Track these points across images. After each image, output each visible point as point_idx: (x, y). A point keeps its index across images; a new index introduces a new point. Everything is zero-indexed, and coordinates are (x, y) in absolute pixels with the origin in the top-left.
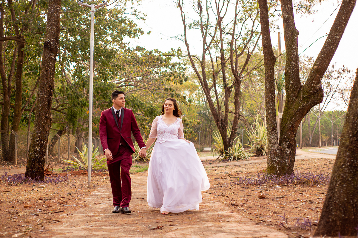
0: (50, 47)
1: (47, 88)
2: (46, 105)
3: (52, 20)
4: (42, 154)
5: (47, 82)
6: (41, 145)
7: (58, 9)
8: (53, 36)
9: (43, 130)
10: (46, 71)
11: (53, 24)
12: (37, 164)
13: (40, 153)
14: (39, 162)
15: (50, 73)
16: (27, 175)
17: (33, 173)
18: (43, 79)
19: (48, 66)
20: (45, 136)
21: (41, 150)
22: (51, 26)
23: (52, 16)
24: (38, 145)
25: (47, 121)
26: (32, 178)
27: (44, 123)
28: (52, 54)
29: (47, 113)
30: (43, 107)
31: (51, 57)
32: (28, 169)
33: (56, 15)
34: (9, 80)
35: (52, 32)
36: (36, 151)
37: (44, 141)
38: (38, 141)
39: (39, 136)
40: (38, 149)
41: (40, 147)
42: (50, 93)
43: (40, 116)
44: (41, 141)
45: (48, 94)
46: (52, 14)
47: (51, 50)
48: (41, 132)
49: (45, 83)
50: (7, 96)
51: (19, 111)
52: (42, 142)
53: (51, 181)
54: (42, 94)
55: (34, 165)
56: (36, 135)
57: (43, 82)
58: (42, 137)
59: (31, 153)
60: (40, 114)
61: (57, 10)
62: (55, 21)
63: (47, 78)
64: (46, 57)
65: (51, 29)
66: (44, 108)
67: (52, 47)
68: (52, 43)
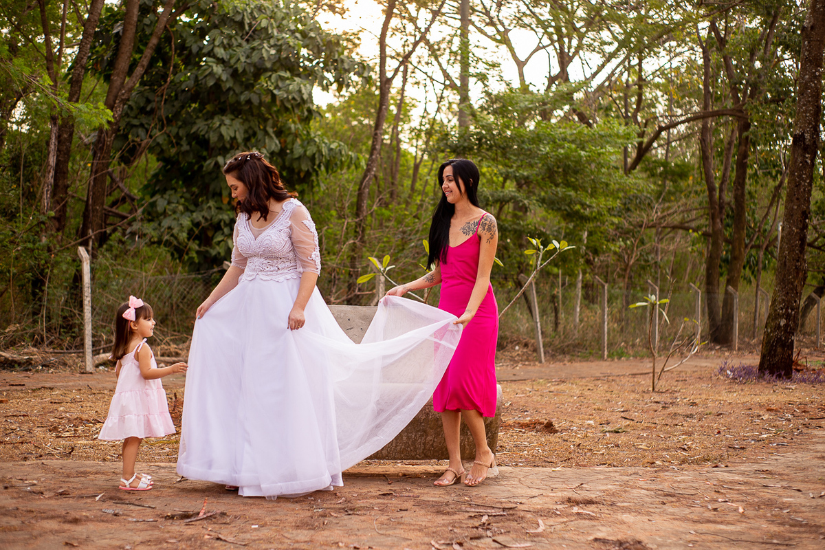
0: (804, 144)
1: (798, 216)
2: (796, 245)
3: (807, 95)
4: (790, 333)
5: (798, 206)
6: (788, 317)
7: (817, 74)
8: (809, 124)
9: (791, 289)
10: (797, 186)
11: (809, 101)
12: (779, 350)
13: (785, 331)
14: (783, 346)
15: (804, 190)
16: (762, 367)
17: (774, 364)
18: (792, 201)
19: (800, 176)
20: (795, 302)
21: (787, 325)
22: (804, 105)
23: (807, 88)
24: (781, 316)
25: (798, 273)
26: (772, 373)
27: (793, 278)
28: (807, 156)
29: (798, 261)
30: (791, 250)
31: (806, 162)
32: (763, 357)
33: (813, 85)
34: (721, 190)
35: (806, 116)
36: (779, 327)
37: (792, 310)
38: (782, 309)
39: (783, 300)
40: (782, 324)
41: (786, 319)
42: (804, 225)
43: (785, 265)
44: (787, 309)
45: (801, 226)
46: (806, 84)
47: (806, 149)
48: (787, 293)
49: (796, 207)
50: (718, 220)
51: (740, 250)
52: (790, 311)
53: (804, 381)
54: (790, 227)
55: (775, 351)
56: (779, 299)
57: (791, 205)
58: (789, 302)
59: (769, 331)
60: (785, 262)
61: (815, 77)
62: (812, 96)
63: (798, 199)
64: (796, 162)
65: (805, 112)
66: (794, 251)
67: (807, 142)
68: (807, 136)
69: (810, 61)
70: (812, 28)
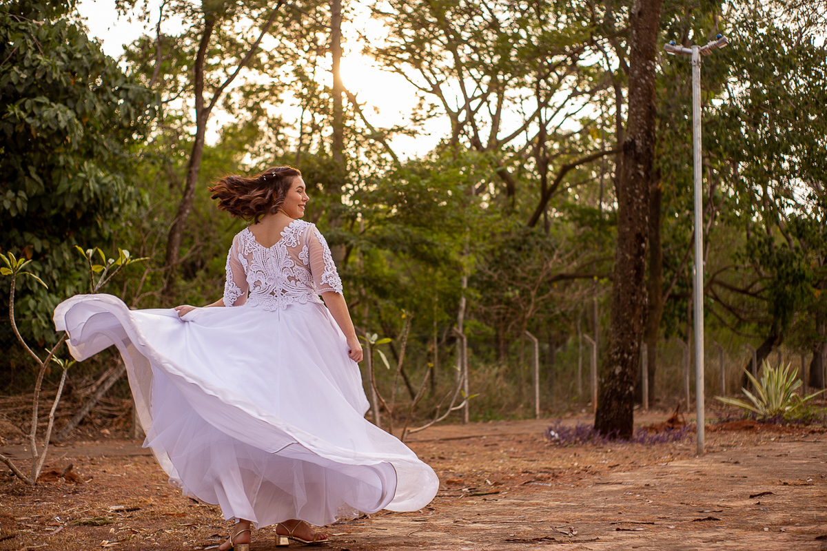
0: (635, 152)
1: (633, 240)
2: (631, 275)
3: (637, 93)
4: (626, 382)
5: (632, 228)
6: (624, 363)
7: (648, 68)
8: (641, 128)
9: (627, 329)
10: (629, 204)
11: (640, 102)
12: (614, 404)
13: (621, 380)
14: (619, 398)
15: (638, 208)
17: (608, 422)
18: (624, 222)
19: (632, 192)
20: (633, 344)
21: (623, 374)
24: (616, 363)
25: (634, 310)
27: (629, 315)
28: (639, 166)
29: (633, 294)
30: (625, 282)
31: (639, 174)
32: (598, 413)
33: (644, 82)
35: (637, 119)
36: (613, 376)
37: (629, 354)
38: (616, 353)
39: (618, 343)
40: (617, 372)
41: (622, 365)
42: (639, 251)
43: (619, 299)
44: (623, 353)
45: (635, 252)
46: (636, 81)
47: (637, 159)
48: (622, 334)
49: (628, 229)
51: (657, 299)
52: (626, 356)
54: (623, 254)
55: (610, 405)
56: (613, 342)
57: (623, 227)
58: (624, 344)
59: (603, 381)
60: (619, 296)
61: (645, 72)
62: (643, 95)
63: (630, 219)
64: (627, 174)
65: (636, 114)
66: (628, 282)
67: (639, 150)
68: (638, 142)
69: (640, 54)
70: (640, 14)
